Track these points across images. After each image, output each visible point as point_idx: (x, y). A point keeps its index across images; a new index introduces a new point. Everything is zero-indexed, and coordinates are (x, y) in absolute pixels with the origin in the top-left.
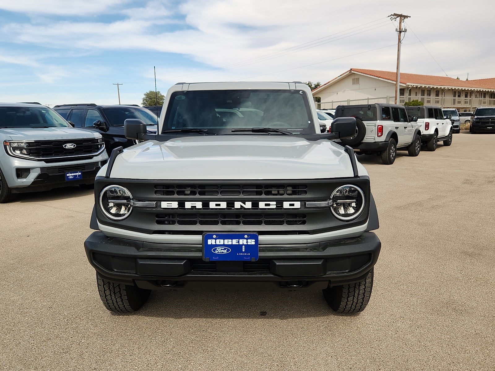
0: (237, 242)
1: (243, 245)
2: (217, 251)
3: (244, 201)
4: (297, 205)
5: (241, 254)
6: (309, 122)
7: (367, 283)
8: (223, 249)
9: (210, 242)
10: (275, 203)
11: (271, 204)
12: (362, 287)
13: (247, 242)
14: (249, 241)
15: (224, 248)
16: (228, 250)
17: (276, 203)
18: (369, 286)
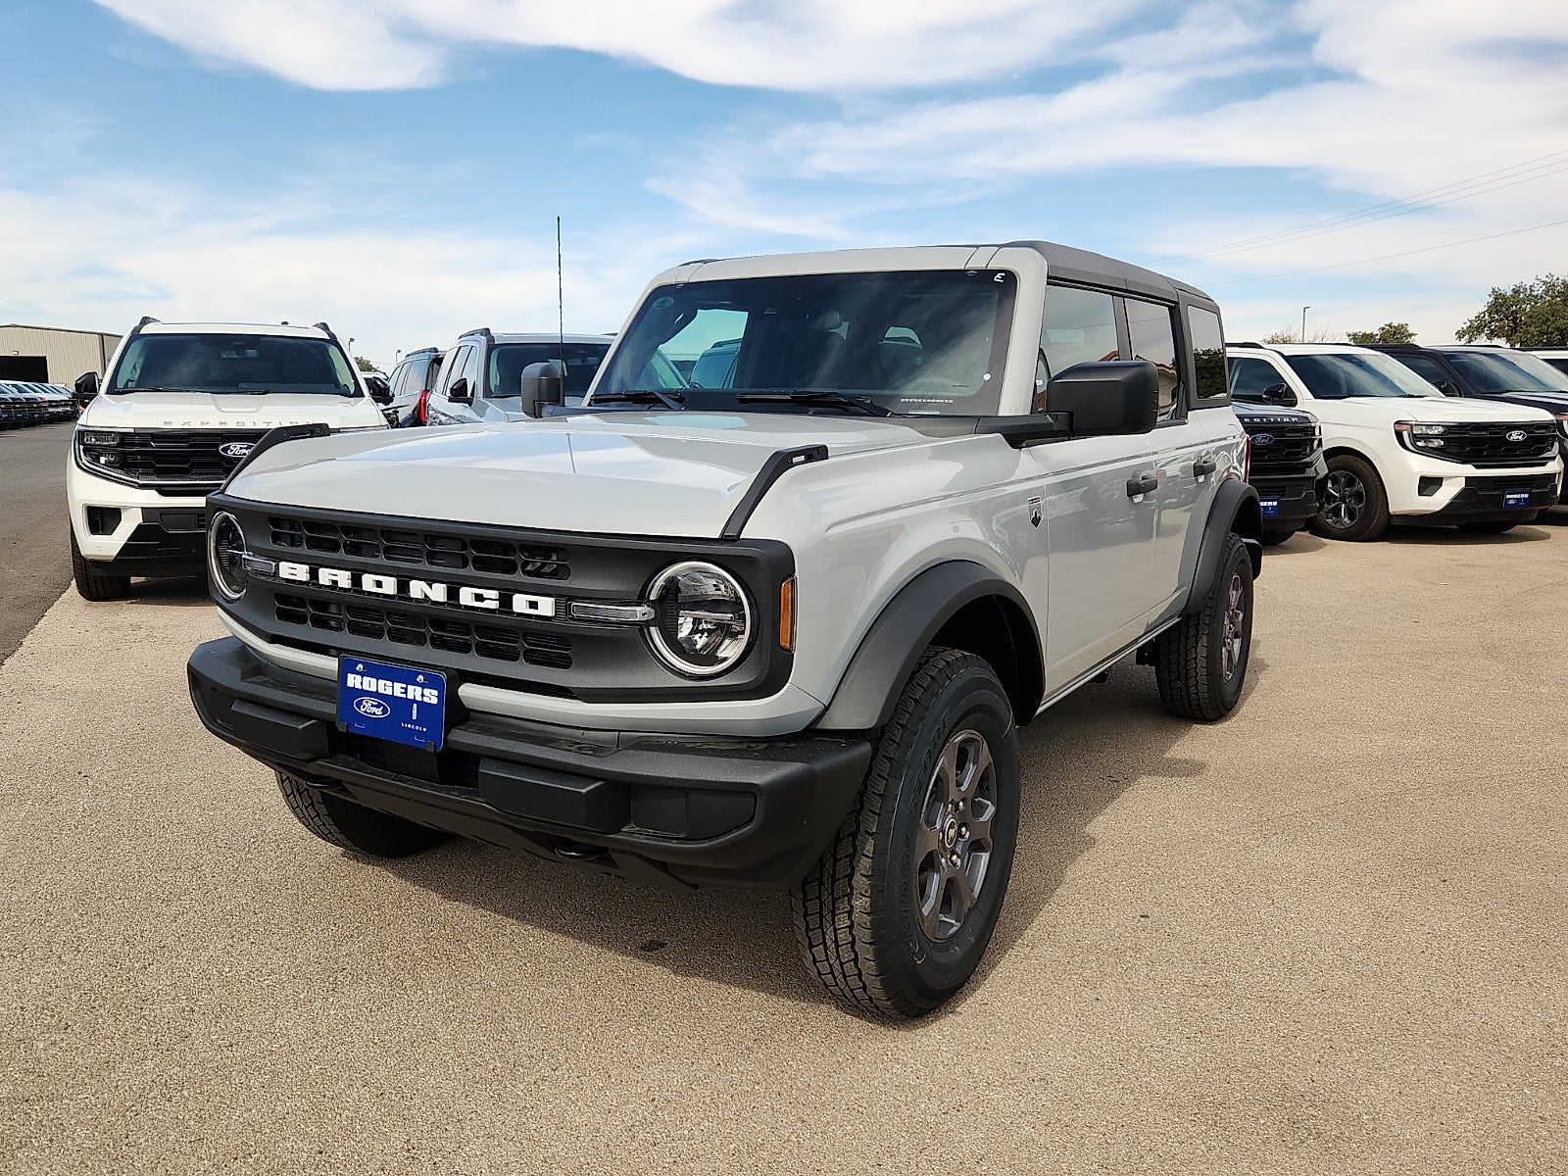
0: (403, 691)
1: (414, 701)
2: (364, 707)
3: (430, 580)
4: (546, 606)
5: (409, 726)
6: (987, 377)
7: (856, 911)
8: (375, 706)
9: (353, 681)
10: (494, 594)
11: (485, 596)
12: (843, 922)
13: (423, 695)
14: (427, 691)
15: (376, 703)
16: (384, 711)
17: (500, 594)
18: (866, 924)
